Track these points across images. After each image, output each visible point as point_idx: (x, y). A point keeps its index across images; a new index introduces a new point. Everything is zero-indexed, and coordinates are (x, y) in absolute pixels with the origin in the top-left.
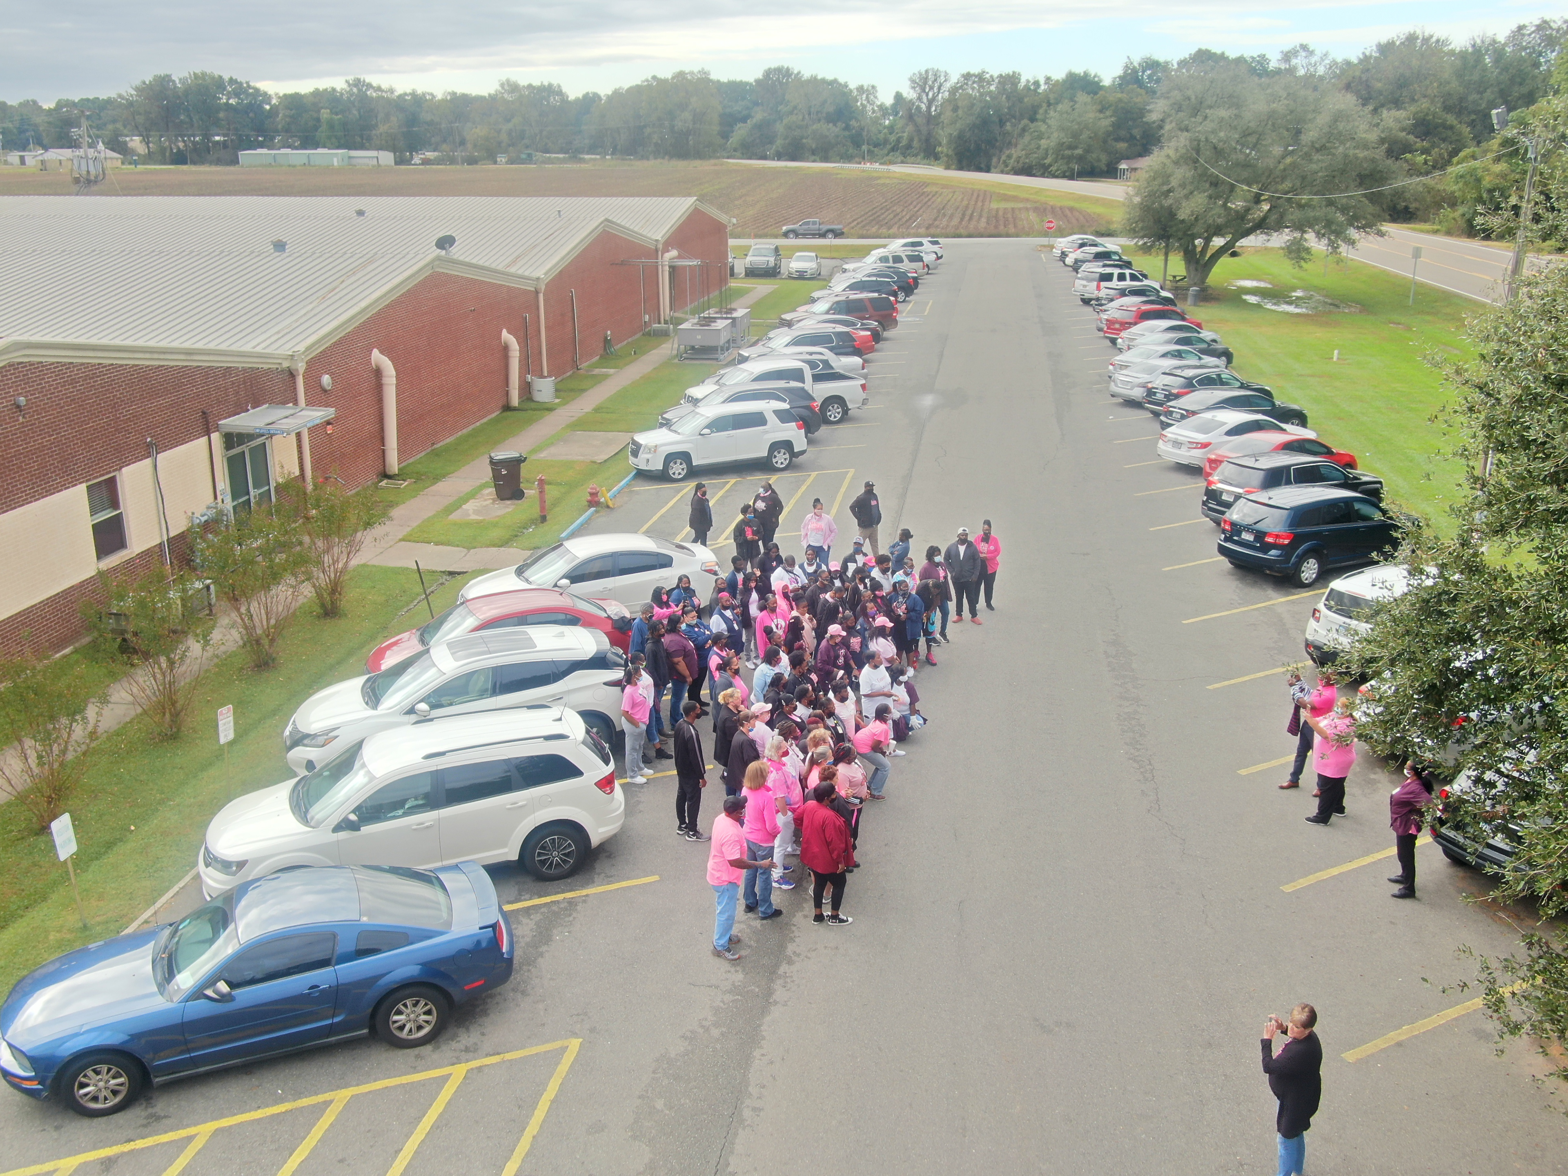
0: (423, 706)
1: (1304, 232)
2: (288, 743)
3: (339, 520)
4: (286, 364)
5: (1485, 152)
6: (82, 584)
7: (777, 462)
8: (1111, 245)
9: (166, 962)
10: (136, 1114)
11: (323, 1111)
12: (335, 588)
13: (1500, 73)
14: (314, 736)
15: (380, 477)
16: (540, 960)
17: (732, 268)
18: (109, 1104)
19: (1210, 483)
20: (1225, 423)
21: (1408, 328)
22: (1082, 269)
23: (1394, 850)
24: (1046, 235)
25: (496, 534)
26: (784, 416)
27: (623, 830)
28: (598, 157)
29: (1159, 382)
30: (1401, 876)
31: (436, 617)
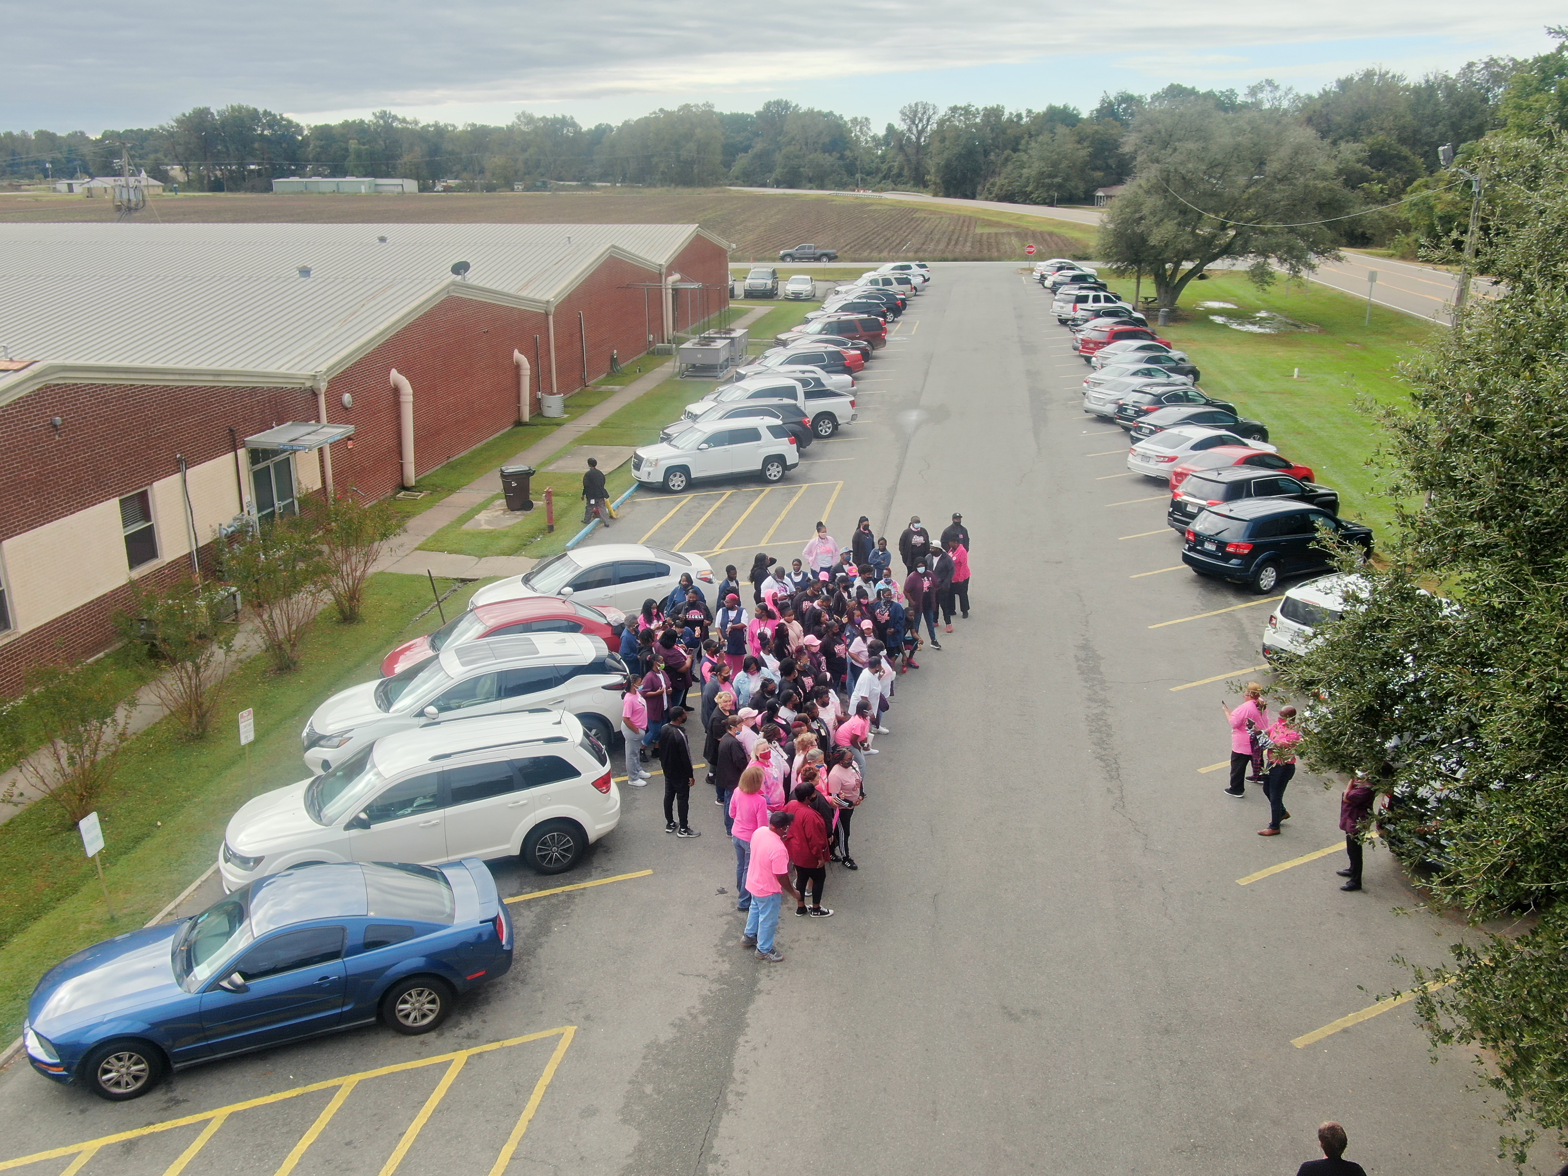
0: (432, 709)
1: (1268, 257)
2: (306, 743)
3: (357, 532)
4: (308, 384)
5: (1438, 181)
6: (114, 592)
7: (770, 475)
8: (1087, 268)
9: (184, 954)
10: (156, 1098)
11: (332, 1095)
12: (354, 595)
13: (1452, 108)
14: (330, 737)
15: (398, 489)
16: (539, 950)
17: (732, 290)
18: (131, 1089)
19: (1175, 495)
20: (1191, 439)
21: (1364, 348)
22: (1060, 291)
23: (1344, 845)
24: (1026, 259)
25: (505, 543)
26: (776, 432)
27: (619, 826)
28: (609, 184)
29: (1130, 398)
30: (1349, 870)
31: (448, 622)
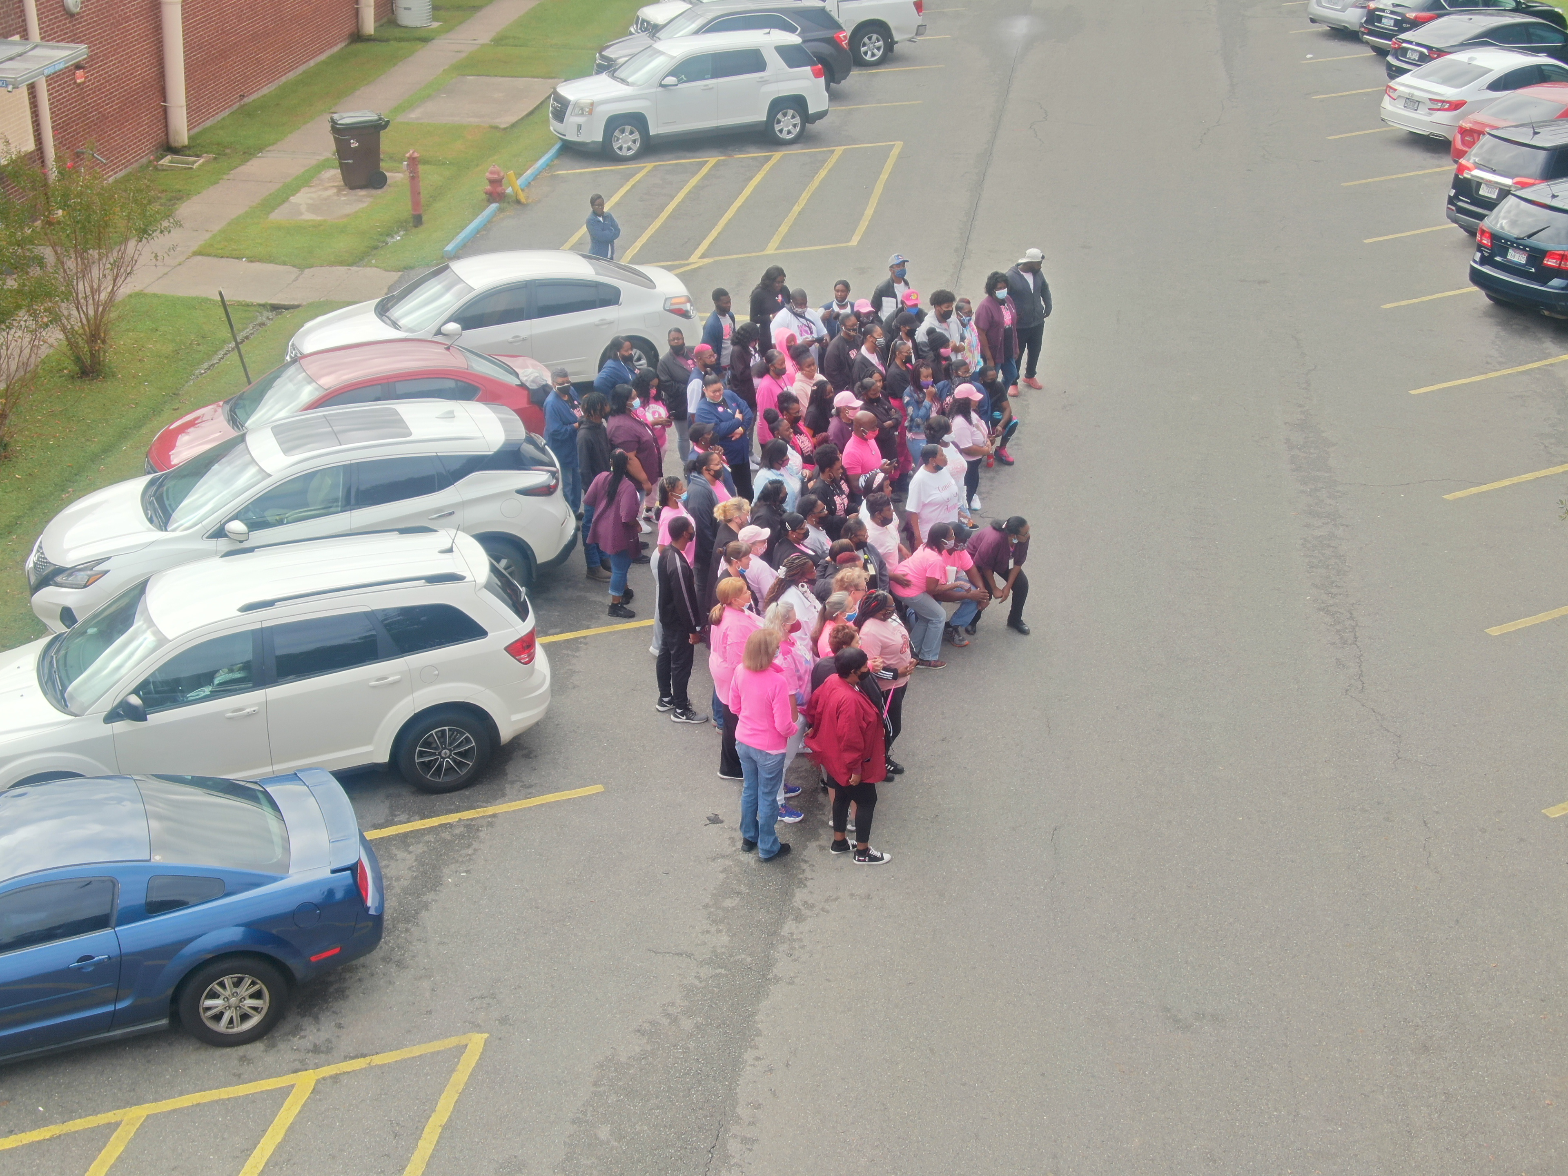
0: (237, 526)
2: (33, 580)
3: (99, 226)
7: (781, 131)
11: (107, 1138)
12: (96, 332)
14: (72, 571)
15: (160, 151)
16: (424, 914)
19: (1461, 169)
20: (1491, 70)
25: (344, 244)
26: (791, 56)
27: (549, 715)
31: (254, 381)
